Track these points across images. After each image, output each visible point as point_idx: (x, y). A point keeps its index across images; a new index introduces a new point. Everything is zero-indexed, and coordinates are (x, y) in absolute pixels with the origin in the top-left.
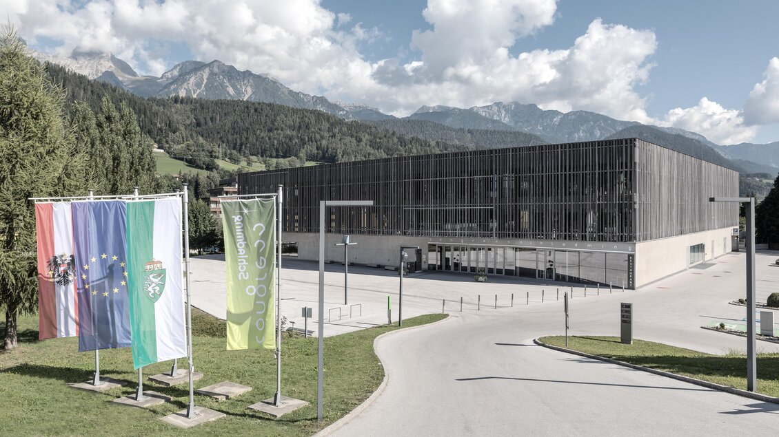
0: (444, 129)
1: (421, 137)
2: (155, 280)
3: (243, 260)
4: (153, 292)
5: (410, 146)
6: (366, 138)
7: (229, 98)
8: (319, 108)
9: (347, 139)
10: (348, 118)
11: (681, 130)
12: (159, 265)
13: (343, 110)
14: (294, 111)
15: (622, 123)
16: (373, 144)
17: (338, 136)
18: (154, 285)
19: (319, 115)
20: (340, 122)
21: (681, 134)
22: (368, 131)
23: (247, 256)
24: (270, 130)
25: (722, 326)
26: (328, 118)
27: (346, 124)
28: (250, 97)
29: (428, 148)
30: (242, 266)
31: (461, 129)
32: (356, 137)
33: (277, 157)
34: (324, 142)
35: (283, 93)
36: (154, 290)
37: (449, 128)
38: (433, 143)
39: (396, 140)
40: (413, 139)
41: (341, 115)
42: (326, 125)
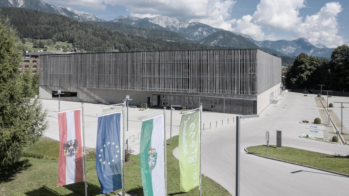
0: (131, 28)
1: (119, 31)
2: (152, 159)
3: (185, 144)
4: (151, 165)
5: (114, 36)
6: (90, 30)
7: (10, 6)
8: (64, 14)
9: (80, 31)
10: (80, 20)
11: (241, 33)
12: (154, 151)
13: (77, 15)
14: (50, 15)
15: (216, 29)
16: (94, 34)
17: (75, 29)
18: (151, 161)
19: (63, 17)
20: (76, 22)
21: (241, 35)
22: (91, 27)
23: (186, 142)
24: (36, 24)
25: (307, 136)
26: (69, 20)
27: (79, 23)
28: (22, 6)
29: (124, 37)
30: (185, 147)
31: (140, 28)
32: (85, 30)
33: (41, 39)
34: (67, 32)
35: (42, 5)
36: (152, 164)
37: (133, 28)
38: (126, 34)
39: (106, 32)
40: (115, 32)
41: (75, 18)
42: (68, 23)
